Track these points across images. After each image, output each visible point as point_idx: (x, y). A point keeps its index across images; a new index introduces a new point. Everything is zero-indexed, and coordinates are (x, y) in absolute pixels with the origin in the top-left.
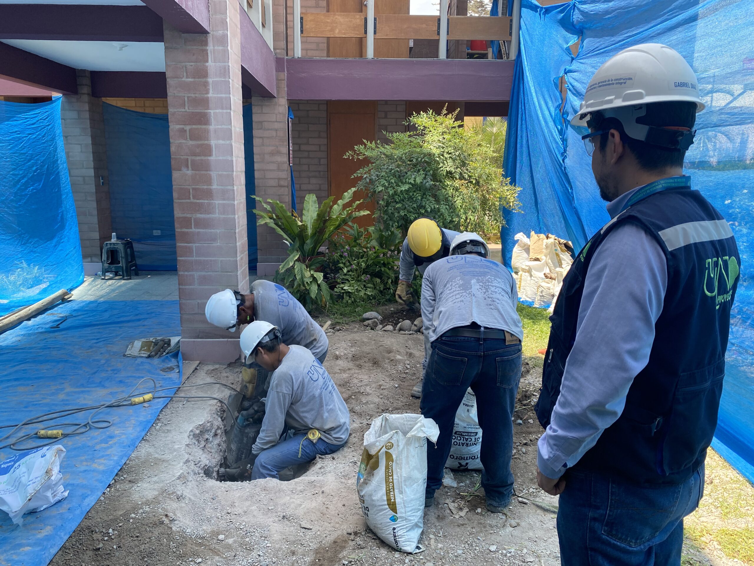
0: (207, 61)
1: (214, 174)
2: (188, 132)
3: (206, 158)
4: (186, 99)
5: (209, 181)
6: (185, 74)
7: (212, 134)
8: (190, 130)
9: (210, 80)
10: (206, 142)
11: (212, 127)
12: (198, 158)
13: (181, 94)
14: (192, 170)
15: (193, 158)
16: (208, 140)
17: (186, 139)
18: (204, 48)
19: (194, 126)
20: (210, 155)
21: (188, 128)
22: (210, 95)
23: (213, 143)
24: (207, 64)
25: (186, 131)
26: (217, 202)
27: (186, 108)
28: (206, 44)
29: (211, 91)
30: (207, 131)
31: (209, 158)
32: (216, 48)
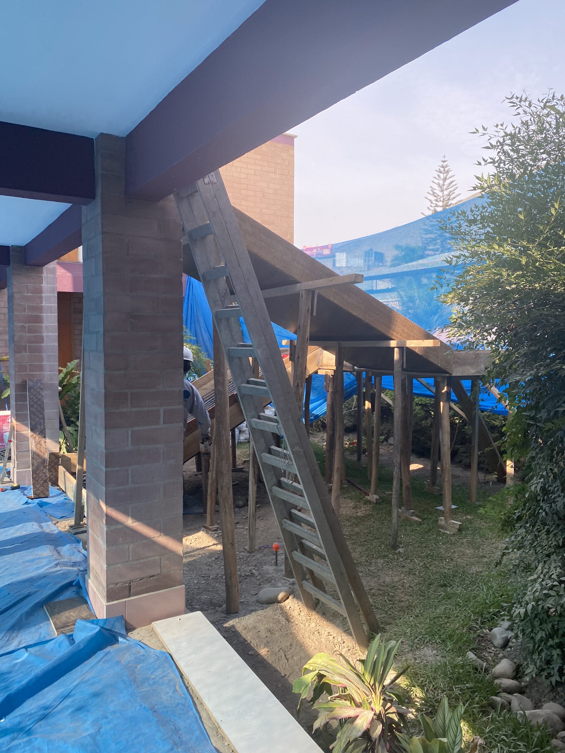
0: (42, 283)
1: (44, 355)
2: (27, 328)
3: (39, 344)
4: (26, 307)
5: (41, 359)
6: (26, 291)
7: (44, 329)
8: (28, 326)
9: (44, 295)
10: (40, 334)
11: (44, 325)
12: (34, 344)
13: (23, 303)
14: (30, 352)
15: (30, 344)
16: (41, 333)
17: (25, 332)
18: (40, 275)
19: (32, 324)
20: (42, 342)
21: (27, 325)
22: (43, 304)
23: (45, 334)
24: (42, 285)
25: (25, 327)
26: (46, 373)
27: (26, 312)
28: (42, 273)
29: (44, 302)
30: (41, 327)
31: (42, 344)
32: (48, 275)
